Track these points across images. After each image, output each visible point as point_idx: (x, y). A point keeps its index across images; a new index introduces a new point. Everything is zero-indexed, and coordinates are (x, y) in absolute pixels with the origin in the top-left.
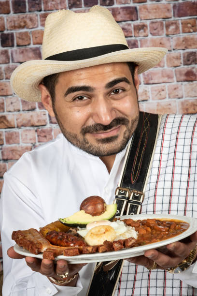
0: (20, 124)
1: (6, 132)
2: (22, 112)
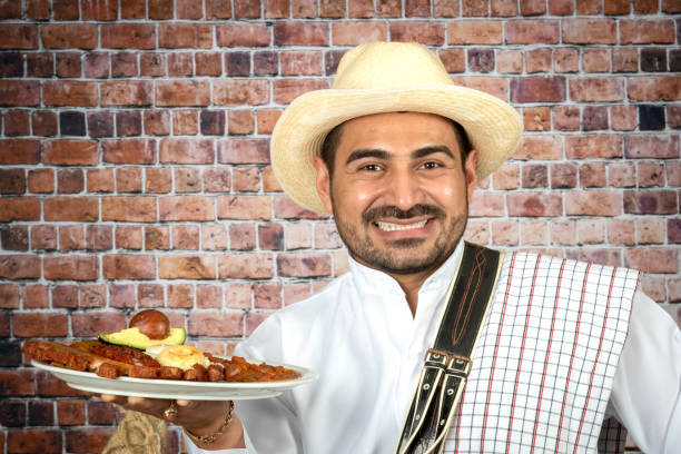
0: (224, 274)
1: (198, 285)
2: (229, 253)
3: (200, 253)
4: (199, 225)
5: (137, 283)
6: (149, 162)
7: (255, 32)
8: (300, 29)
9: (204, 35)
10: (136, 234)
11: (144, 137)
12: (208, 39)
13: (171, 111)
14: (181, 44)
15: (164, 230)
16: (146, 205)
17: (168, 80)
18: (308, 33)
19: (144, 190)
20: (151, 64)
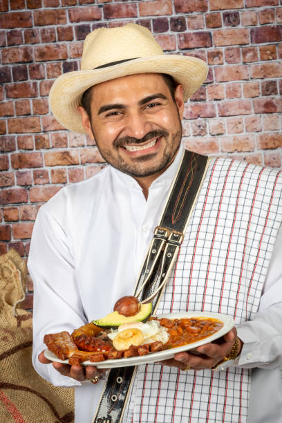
0: (84, 161)
1: (69, 169)
2: (86, 148)
3: (68, 149)
4: (67, 132)
5: (33, 169)
6: (34, 96)
7: (92, 12)
8: (119, 8)
9: (62, 16)
10: (29, 140)
11: (30, 81)
12: (63, 18)
13: (45, 64)
14: (48, 23)
15: (46, 136)
16: (34, 123)
17: (42, 45)
18: (124, 10)
19: (32, 113)
20: (30, 37)
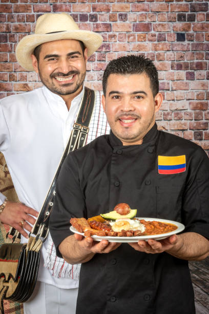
2: (37, 82)
3: (28, 82)
4: (27, 73)
5: (6, 92)
6: (10, 51)
7: (46, 8)
8: (61, 6)
9: (29, 8)
10: (6, 76)
11: (9, 43)
12: (30, 10)
13: (18, 34)
14: (21, 11)
15: (15, 75)
16: (9, 66)
17: (17, 23)
18: (64, 8)
19: (8, 61)
20: (11, 18)
